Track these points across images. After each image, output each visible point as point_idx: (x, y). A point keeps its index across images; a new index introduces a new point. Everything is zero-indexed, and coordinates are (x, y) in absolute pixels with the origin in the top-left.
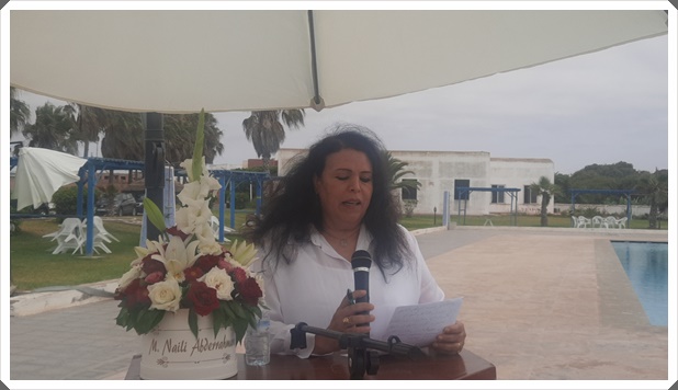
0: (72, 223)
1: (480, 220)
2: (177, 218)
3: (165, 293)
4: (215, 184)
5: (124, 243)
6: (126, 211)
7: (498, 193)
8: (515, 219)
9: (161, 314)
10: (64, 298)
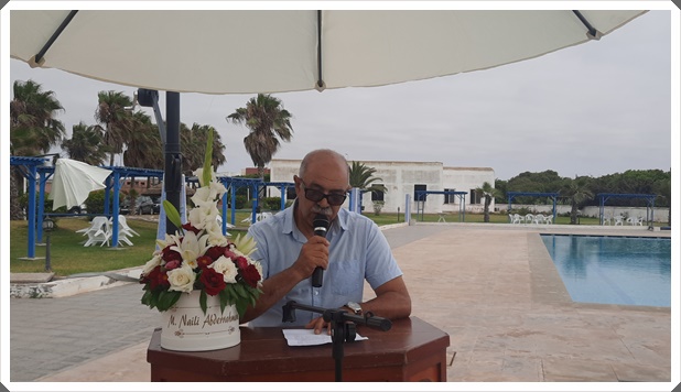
0: (100, 221)
1: (434, 218)
2: (191, 216)
3: (181, 278)
4: (222, 188)
5: (146, 237)
6: (144, 211)
7: (449, 195)
8: (463, 216)
9: (179, 294)
10: (95, 283)
